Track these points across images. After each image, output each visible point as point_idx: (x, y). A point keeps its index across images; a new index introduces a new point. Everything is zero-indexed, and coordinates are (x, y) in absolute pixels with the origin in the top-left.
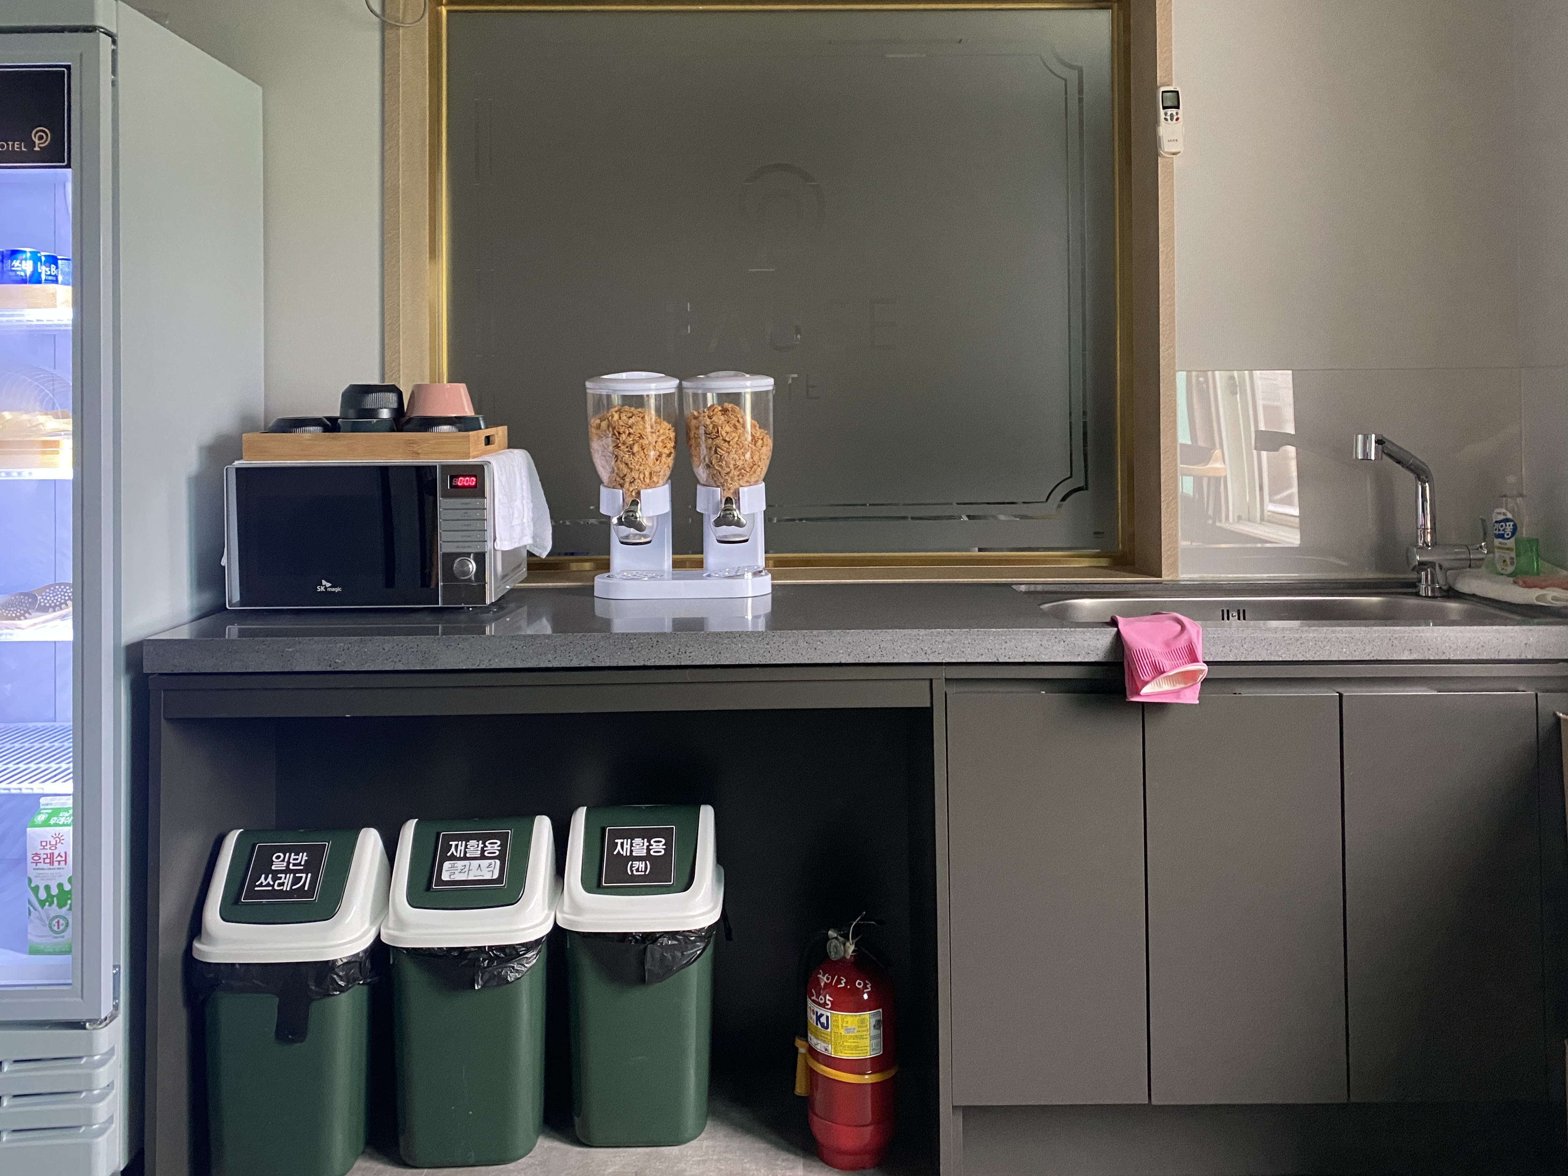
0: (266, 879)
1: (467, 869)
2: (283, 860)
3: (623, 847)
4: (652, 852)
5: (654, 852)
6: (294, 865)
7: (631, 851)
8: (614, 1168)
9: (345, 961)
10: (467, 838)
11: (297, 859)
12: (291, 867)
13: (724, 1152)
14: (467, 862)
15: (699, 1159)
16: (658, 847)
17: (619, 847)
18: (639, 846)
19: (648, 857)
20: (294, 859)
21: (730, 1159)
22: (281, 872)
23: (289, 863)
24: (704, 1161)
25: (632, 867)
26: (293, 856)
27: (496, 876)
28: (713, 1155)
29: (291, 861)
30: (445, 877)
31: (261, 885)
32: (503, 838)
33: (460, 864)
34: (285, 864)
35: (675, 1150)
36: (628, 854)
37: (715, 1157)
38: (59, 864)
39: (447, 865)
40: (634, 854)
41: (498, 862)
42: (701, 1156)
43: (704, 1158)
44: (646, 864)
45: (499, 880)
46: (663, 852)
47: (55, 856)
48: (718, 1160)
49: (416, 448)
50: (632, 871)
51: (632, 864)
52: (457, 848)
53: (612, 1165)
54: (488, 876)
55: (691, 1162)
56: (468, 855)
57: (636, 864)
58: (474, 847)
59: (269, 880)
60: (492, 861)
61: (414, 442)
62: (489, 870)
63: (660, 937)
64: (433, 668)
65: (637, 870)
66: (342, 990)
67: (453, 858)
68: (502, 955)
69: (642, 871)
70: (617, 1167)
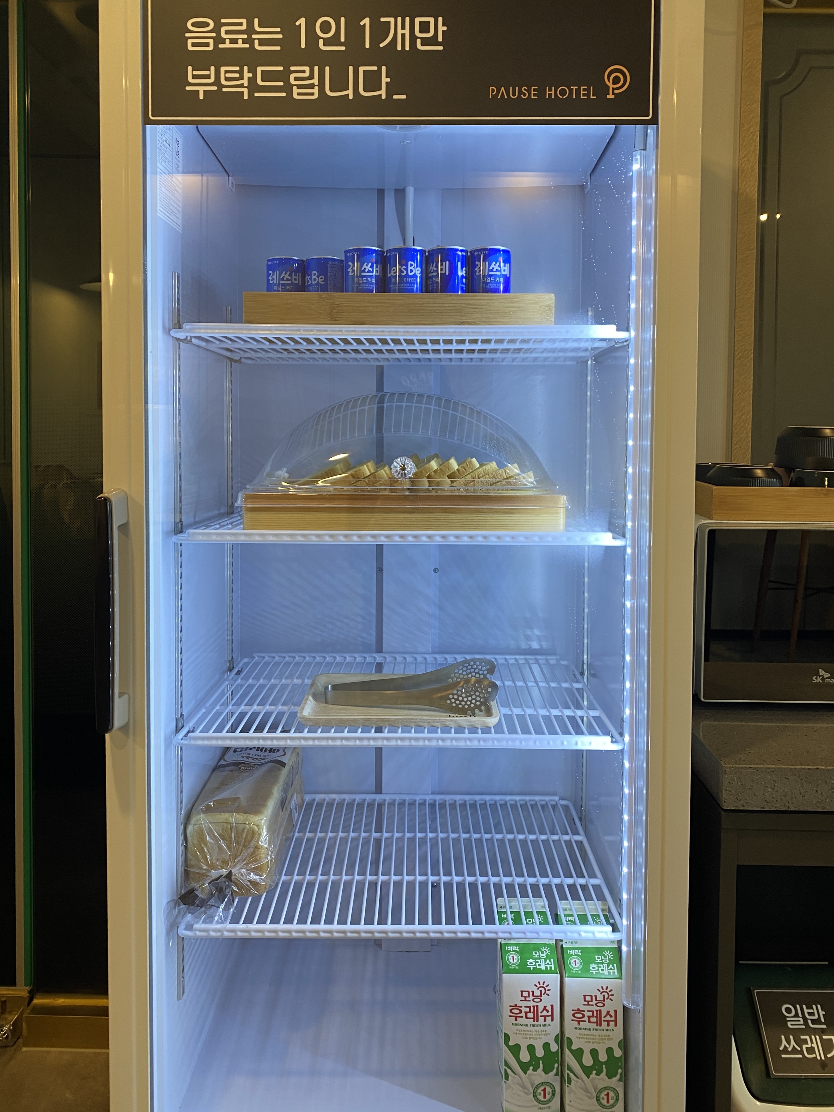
2: (796, 1015)
6: (814, 1022)
11: (813, 1014)
12: (811, 1024)
20: (810, 1014)
22: (801, 1031)
23: (805, 1018)
26: (806, 1010)
29: (807, 1016)
31: (786, 1051)
34: (802, 1021)
38: (545, 1020)
47: (540, 1010)
59: (792, 1043)
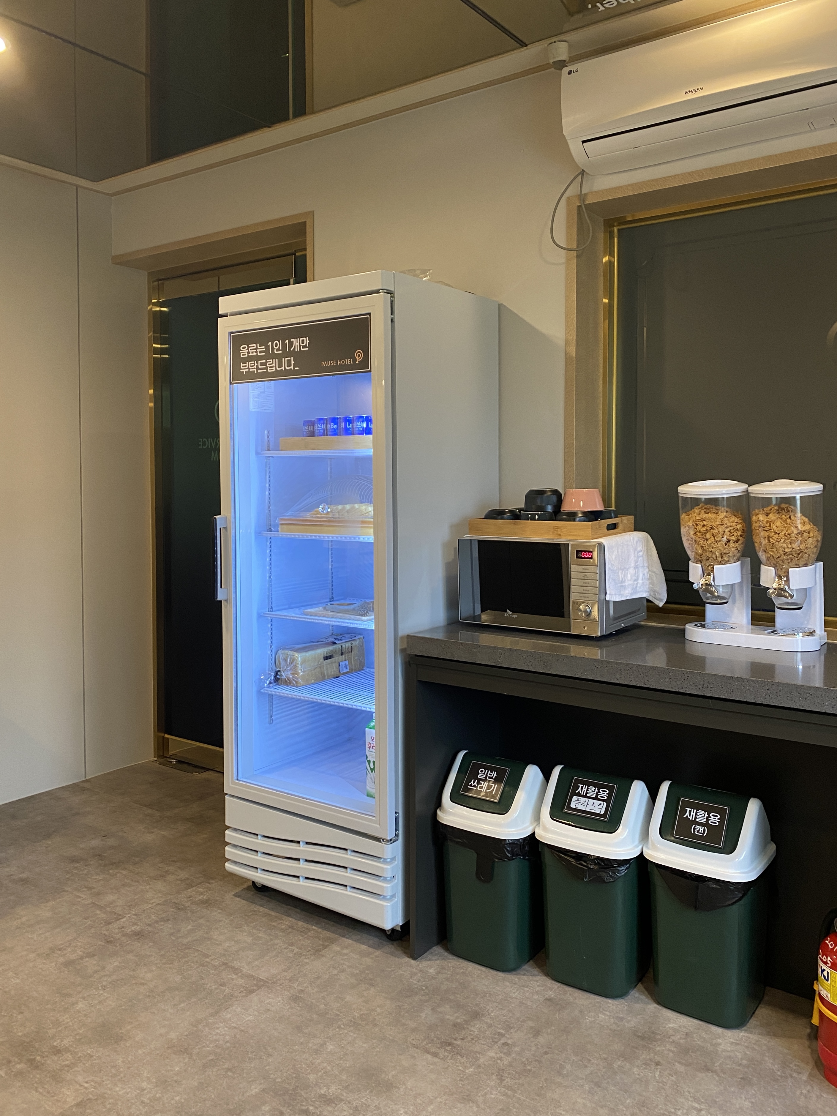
0: (474, 782)
1: (586, 804)
2: (484, 774)
3: (690, 814)
4: (710, 822)
5: (711, 822)
6: (489, 778)
7: (696, 818)
8: (674, 1025)
9: (511, 842)
10: (589, 784)
11: (491, 775)
12: (487, 778)
13: (754, 1044)
14: (586, 799)
15: (734, 1041)
16: (715, 819)
17: (688, 813)
18: (702, 816)
19: (706, 825)
20: (490, 774)
21: (756, 1050)
22: (482, 780)
23: (487, 776)
24: (737, 1044)
25: (694, 828)
26: (489, 773)
27: (602, 812)
28: (745, 1042)
29: (488, 775)
30: (573, 805)
31: (471, 785)
32: (611, 789)
33: (582, 799)
34: (485, 776)
35: (719, 1030)
36: (693, 819)
37: (746, 1044)
39: (575, 798)
40: (697, 820)
41: (605, 804)
42: (737, 1040)
43: (738, 1042)
44: (704, 830)
45: (604, 815)
46: (718, 824)
48: (747, 1047)
49: (559, 532)
50: (694, 831)
51: (695, 827)
52: (582, 789)
53: (673, 1023)
54: (598, 811)
55: (727, 1041)
56: (588, 795)
57: (698, 827)
58: (592, 791)
59: (476, 783)
60: (602, 802)
61: (558, 528)
62: (598, 808)
63: (708, 880)
64: (549, 672)
65: (698, 832)
66: (510, 859)
67: (579, 795)
68: (603, 864)
69: (701, 833)
70: (676, 1025)
